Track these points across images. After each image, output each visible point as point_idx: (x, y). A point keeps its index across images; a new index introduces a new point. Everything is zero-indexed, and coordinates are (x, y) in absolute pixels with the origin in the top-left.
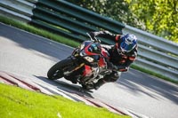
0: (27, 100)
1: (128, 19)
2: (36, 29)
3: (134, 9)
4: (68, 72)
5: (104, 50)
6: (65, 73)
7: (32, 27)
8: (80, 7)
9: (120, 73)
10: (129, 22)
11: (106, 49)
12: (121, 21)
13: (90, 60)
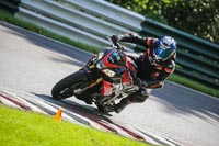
4: (79, 90)
6: (76, 91)
9: (149, 90)
11: (132, 58)
13: (111, 74)
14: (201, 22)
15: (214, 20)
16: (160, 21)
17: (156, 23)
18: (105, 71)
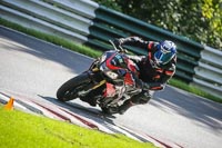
0: (81, 140)
1: (209, 39)
2: (92, 51)
3: (215, 26)
4: (83, 92)
5: (131, 63)
6: (80, 93)
7: (88, 49)
8: (148, 24)
10: (209, 43)
11: (134, 61)
12: (199, 41)
13: (113, 76)
14: (155, 9)
15: (167, 8)
16: (114, 8)
17: (109, 10)
18: (108, 73)
